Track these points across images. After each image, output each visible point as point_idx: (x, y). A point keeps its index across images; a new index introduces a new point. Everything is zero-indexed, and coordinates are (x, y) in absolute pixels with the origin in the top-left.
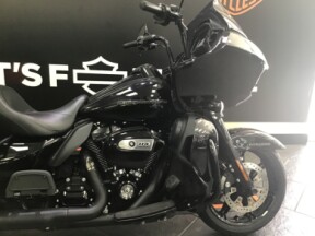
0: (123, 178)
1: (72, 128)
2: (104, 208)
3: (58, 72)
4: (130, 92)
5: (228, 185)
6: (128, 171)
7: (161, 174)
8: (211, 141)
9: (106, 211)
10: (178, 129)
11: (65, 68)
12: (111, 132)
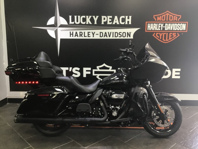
0: (113, 109)
1: (96, 91)
2: (106, 119)
3: (87, 71)
4: (116, 78)
5: (155, 114)
6: (115, 107)
7: (127, 108)
8: (145, 95)
9: (107, 120)
10: (132, 91)
11: (90, 69)
12: (109, 92)
